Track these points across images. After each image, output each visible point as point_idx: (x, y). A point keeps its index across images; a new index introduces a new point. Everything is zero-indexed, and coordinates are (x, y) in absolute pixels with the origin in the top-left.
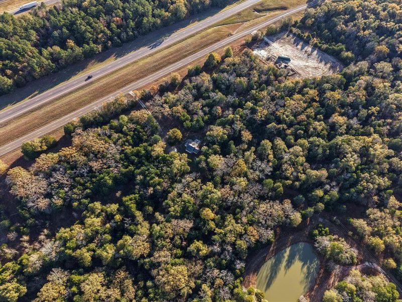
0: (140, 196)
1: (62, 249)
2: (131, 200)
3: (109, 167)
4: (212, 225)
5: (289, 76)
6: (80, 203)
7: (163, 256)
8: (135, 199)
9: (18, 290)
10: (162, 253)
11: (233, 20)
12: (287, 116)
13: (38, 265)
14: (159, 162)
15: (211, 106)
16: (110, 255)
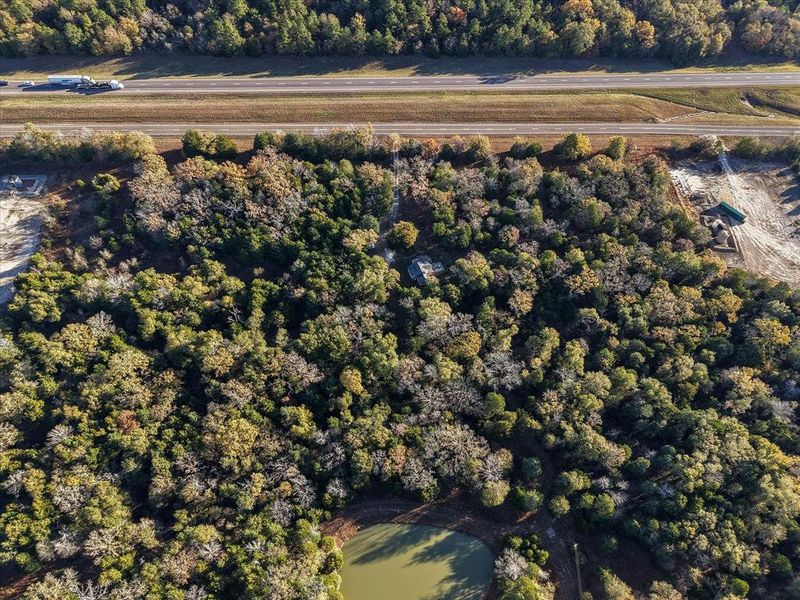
0: (280, 291)
1: (131, 294)
2: (263, 287)
3: (271, 225)
4: (346, 400)
5: (715, 250)
6: (198, 252)
7: (240, 393)
8: (271, 290)
9: (49, 310)
10: (241, 387)
11: (682, 96)
12: (634, 314)
13: (92, 295)
14: (346, 261)
15: (503, 220)
16: (177, 343)
